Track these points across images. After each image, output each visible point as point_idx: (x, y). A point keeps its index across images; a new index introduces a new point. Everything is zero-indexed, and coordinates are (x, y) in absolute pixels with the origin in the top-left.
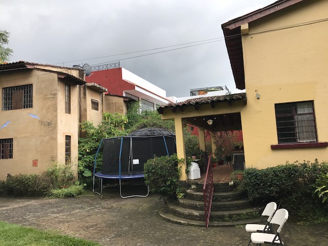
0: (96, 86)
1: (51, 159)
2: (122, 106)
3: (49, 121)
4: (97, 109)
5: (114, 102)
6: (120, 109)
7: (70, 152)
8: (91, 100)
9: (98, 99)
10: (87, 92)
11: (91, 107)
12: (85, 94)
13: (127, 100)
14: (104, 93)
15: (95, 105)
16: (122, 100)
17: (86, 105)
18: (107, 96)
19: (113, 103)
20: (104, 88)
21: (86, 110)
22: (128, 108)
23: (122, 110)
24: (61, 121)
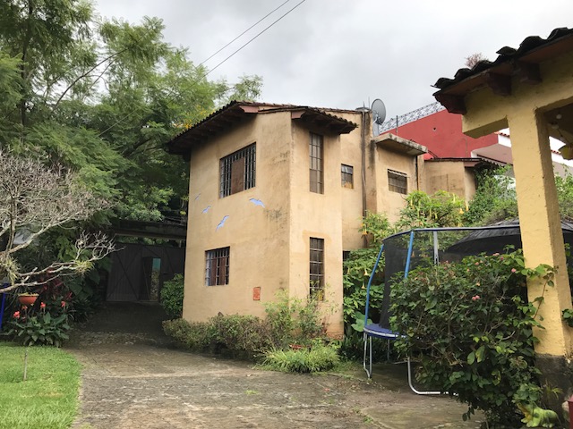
0: (395, 141)
1: (280, 286)
2: (461, 181)
3: (277, 209)
4: (404, 191)
5: (444, 173)
6: (458, 187)
7: (323, 274)
8: (386, 171)
9: (404, 168)
10: (377, 155)
11: (387, 187)
12: (372, 160)
13: (473, 165)
14: (421, 158)
15: (398, 182)
16: (460, 167)
17: (375, 182)
18: (428, 163)
19: (441, 177)
20: (416, 145)
21: (374, 192)
22: (477, 183)
23: (462, 190)
24: (299, 207)
